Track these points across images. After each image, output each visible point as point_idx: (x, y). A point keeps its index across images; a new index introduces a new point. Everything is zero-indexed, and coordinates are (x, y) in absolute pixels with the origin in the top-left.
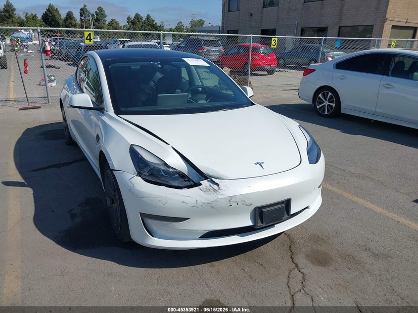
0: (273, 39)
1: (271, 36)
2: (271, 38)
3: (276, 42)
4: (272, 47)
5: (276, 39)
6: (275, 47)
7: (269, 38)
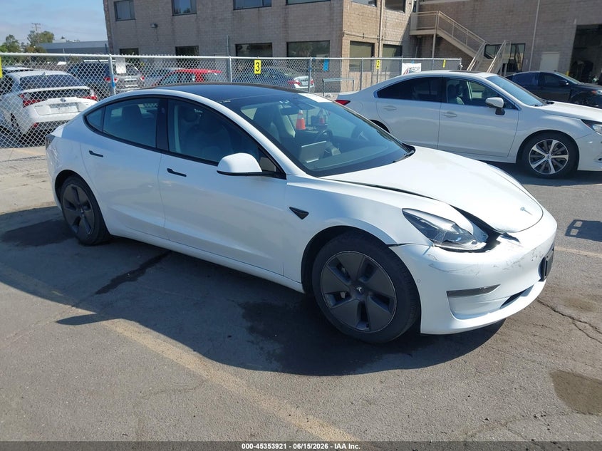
0: (256, 62)
1: (253, 58)
2: (254, 60)
3: (260, 66)
4: (256, 72)
5: (260, 62)
6: (259, 72)
7: (251, 60)
